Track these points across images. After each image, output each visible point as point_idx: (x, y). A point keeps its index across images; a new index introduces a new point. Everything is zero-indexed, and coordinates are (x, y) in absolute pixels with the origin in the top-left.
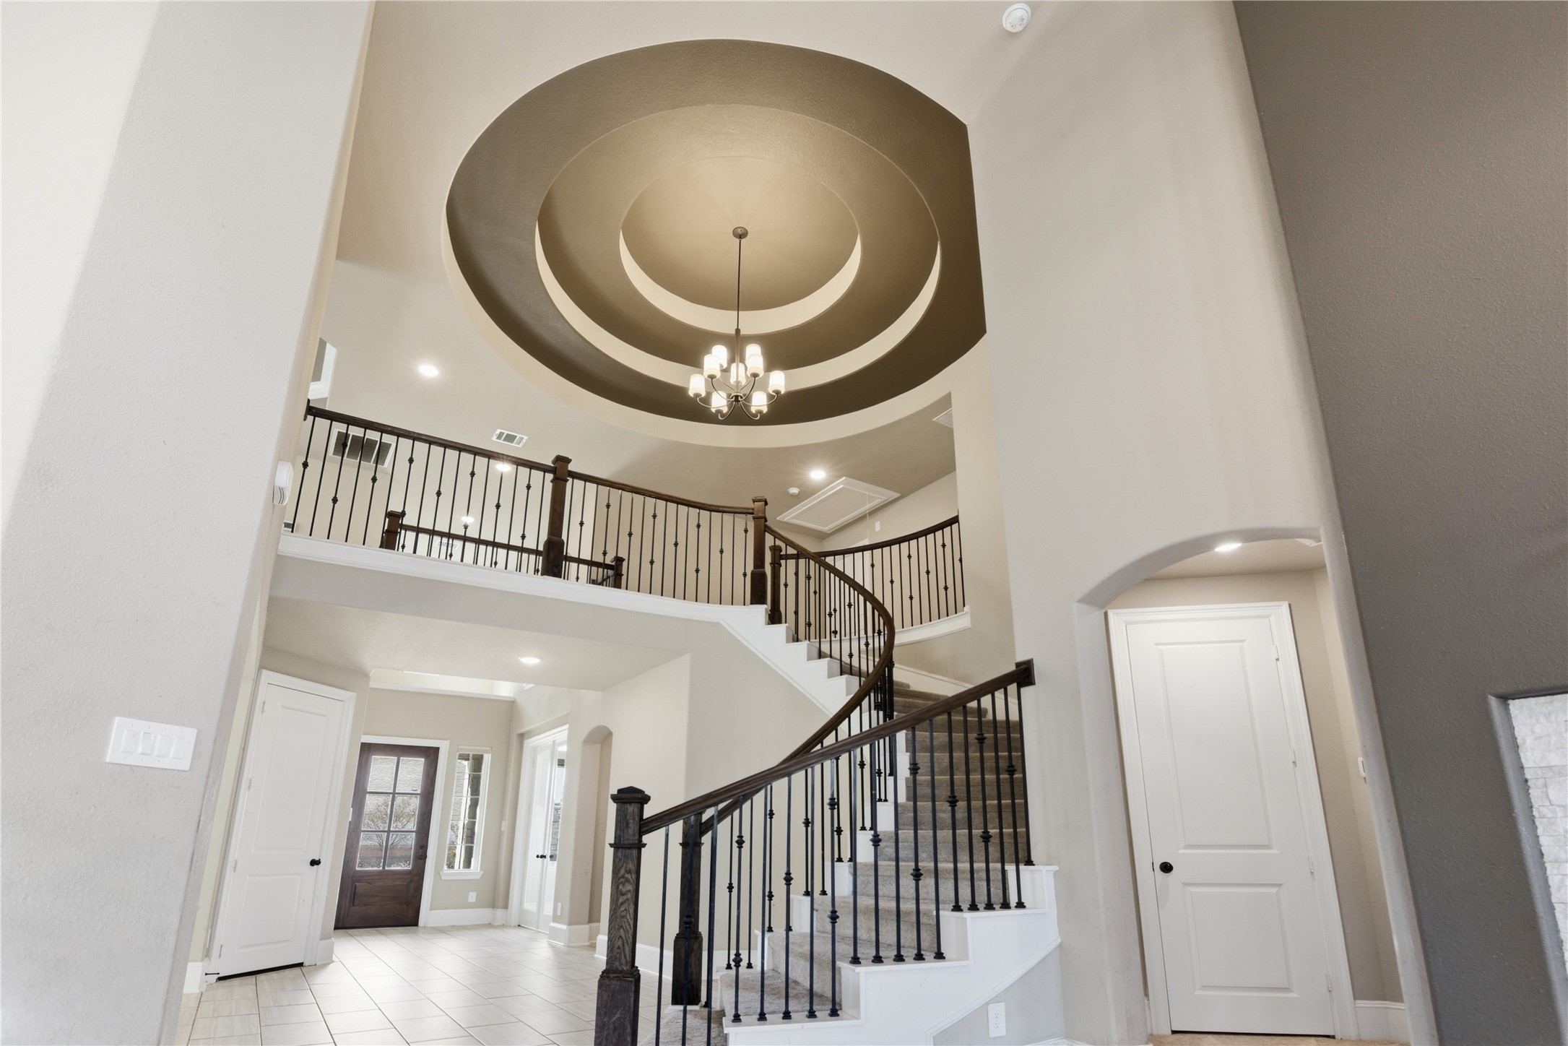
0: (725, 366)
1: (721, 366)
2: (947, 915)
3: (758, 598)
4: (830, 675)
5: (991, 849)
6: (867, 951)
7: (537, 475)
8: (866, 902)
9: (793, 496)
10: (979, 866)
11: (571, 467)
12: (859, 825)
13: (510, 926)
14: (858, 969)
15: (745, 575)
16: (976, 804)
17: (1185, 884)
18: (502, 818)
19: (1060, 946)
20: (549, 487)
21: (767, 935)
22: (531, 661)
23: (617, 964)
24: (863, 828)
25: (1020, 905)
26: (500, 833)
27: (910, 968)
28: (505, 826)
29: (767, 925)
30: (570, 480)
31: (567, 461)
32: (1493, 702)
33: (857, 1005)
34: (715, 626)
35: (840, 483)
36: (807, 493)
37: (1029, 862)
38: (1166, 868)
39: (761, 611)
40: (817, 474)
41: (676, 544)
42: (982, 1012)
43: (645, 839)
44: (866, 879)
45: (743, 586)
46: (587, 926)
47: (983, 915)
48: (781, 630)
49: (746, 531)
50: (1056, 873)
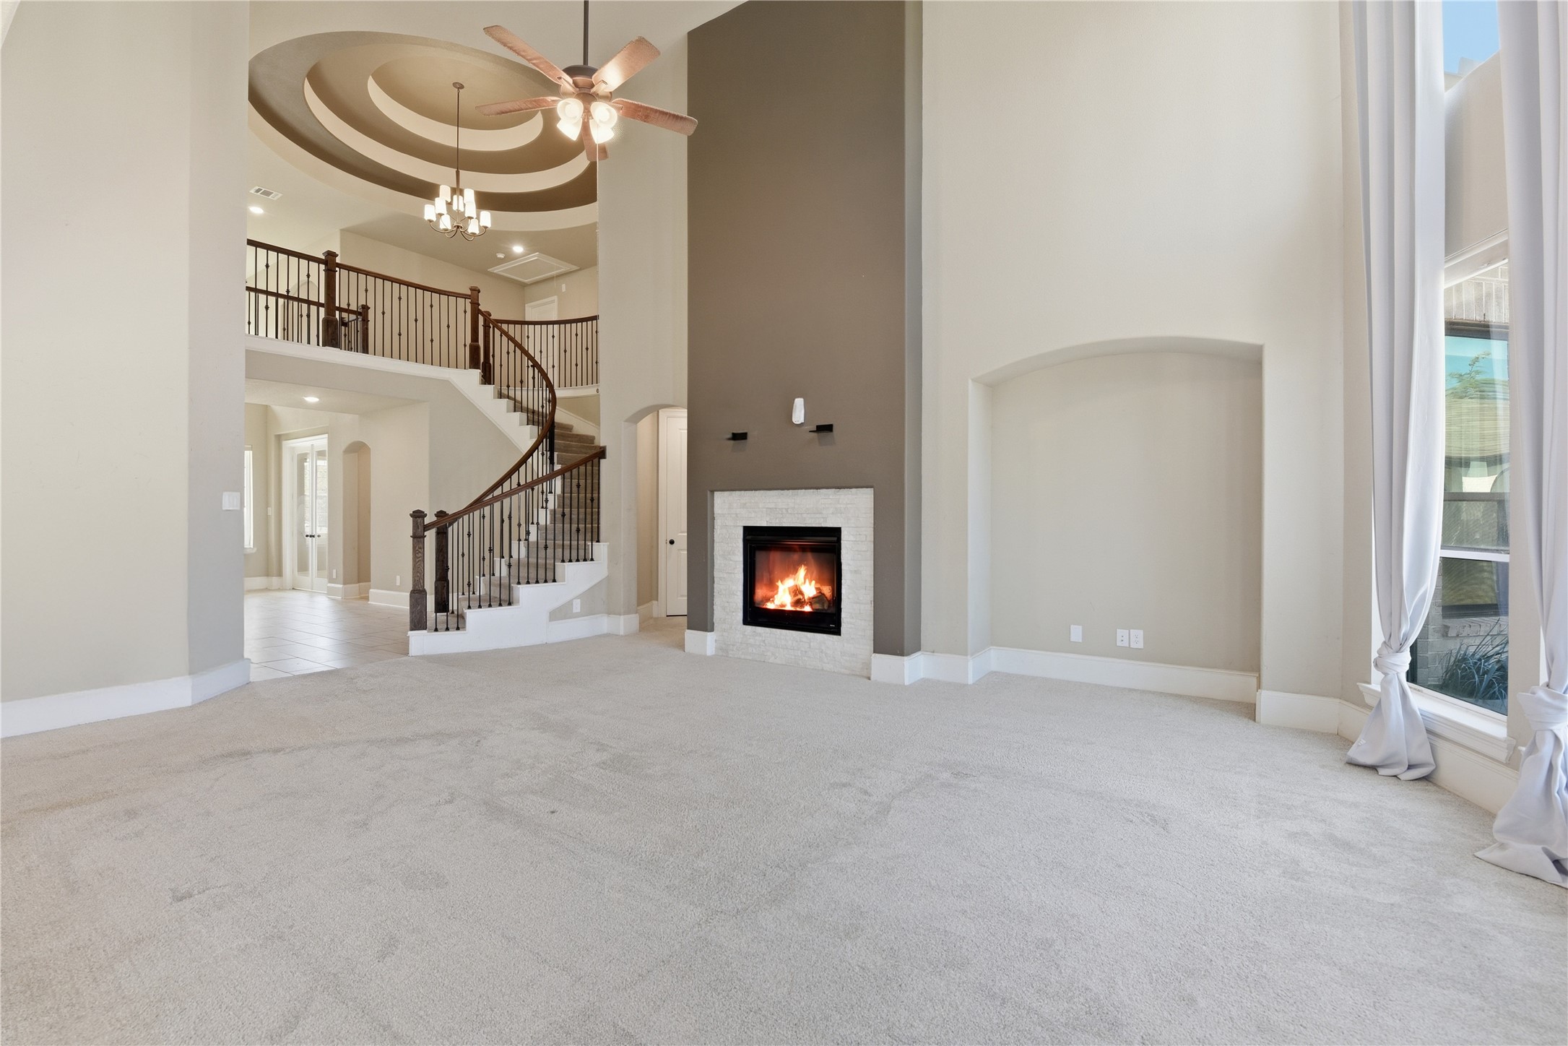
0: (449, 201)
1: (447, 202)
2: (558, 564)
3: (474, 363)
4: (521, 424)
5: (580, 536)
6: (523, 580)
7: (314, 265)
8: (533, 560)
9: (500, 259)
10: (581, 542)
11: (338, 260)
12: (531, 521)
13: (286, 590)
14: (519, 586)
15: (465, 346)
16: (589, 510)
17: (679, 550)
18: (267, 505)
19: (608, 576)
20: (323, 274)
21: (482, 578)
22: (312, 400)
23: (417, 587)
24: (533, 523)
25: (592, 560)
26: (267, 518)
27: (542, 586)
28: (272, 511)
29: (482, 573)
30: (337, 269)
31: (334, 255)
32: (709, 492)
33: (518, 602)
34: (446, 383)
35: (534, 257)
36: (510, 257)
37: (598, 541)
38: (672, 542)
39: (477, 373)
40: (518, 249)
41: (416, 320)
42: (570, 603)
43: (426, 533)
44: (533, 550)
45: (465, 354)
46: (358, 585)
47: (574, 564)
48: (490, 388)
49: (465, 312)
50: (608, 546)
